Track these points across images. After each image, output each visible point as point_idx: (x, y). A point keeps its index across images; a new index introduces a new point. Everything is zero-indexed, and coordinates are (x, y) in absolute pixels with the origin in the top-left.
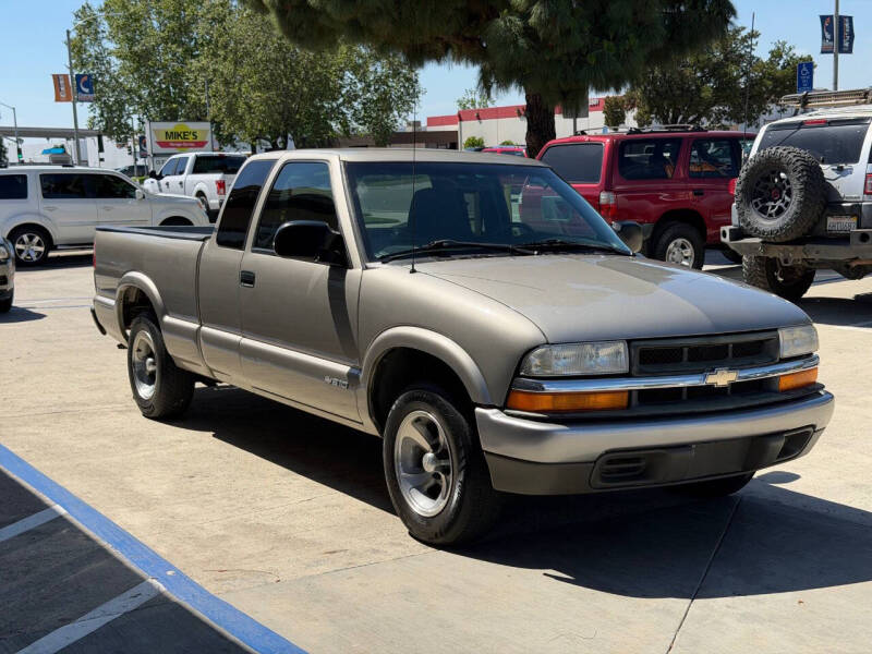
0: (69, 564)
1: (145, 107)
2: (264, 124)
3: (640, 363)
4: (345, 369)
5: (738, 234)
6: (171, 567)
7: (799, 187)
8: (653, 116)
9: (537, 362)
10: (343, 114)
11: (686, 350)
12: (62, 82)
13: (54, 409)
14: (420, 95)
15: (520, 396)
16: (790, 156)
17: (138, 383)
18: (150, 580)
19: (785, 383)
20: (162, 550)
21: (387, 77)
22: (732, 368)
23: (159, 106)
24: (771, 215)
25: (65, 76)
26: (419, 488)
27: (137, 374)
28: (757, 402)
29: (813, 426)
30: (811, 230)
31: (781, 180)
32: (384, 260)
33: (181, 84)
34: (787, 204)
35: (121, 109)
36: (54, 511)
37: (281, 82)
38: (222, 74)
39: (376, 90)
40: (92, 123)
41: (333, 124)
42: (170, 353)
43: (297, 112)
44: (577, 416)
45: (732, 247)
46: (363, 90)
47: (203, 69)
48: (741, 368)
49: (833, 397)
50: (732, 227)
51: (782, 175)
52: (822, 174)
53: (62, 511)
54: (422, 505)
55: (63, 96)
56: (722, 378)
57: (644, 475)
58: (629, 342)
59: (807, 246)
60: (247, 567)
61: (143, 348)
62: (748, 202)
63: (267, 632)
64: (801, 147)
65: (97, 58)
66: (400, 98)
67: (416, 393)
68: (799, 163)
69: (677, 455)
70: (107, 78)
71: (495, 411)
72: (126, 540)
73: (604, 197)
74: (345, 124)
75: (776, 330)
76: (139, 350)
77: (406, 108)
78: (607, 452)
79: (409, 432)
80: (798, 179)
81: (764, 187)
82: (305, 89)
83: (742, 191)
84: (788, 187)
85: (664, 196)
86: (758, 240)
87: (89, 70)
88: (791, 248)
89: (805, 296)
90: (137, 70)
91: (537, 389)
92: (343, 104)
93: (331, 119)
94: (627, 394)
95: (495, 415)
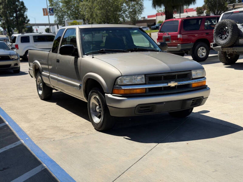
0: (3, 136)
1: (69, 17)
2: (101, 20)
3: (149, 80)
4: (78, 84)
5: (215, 45)
6: (28, 137)
7: (231, 31)
8: (211, 12)
9: (119, 81)
10: (123, 16)
11: (163, 77)
12: (45, 10)
13: (18, 98)
14: (144, 9)
15: (115, 90)
16: (228, 22)
17: (39, 90)
18: (21, 140)
19: (194, 85)
20: (28, 133)
21: (135, 4)
22: (176, 81)
23: (73, 16)
24: (223, 39)
25: (46, 9)
26: (96, 116)
27: (39, 88)
28: (184, 91)
29: (203, 97)
30: (235, 43)
31: (226, 29)
32: (87, 55)
33: (79, 9)
34: (228, 36)
35: (63, 17)
36: (5, 123)
37: (105, 7)
38: (89, 6)
39: (132, 9)
40: (55, 21)
41: (120, 19)
42: (45, 82)
43: (110, 16)
44: (130, 95)
45: (214, 49)
46: (128, 8)
47: (84, 5)
48: (179, 81)
49: (210, 89)
50: (214, 43)
51: (226, 28)
52: (238, 27)
53: (7, 123)
54: (96, 120)
55: (45, 14)
56: (172, 84)
57: (151, 111)
58: (145, 75)
59: (234, 48)
60: (47, 137)
61: (40, 81)
62: (217, 36)
63: (43, 152)
64: (231, 19)
65: (56, 3)
66: (139, 10)
67: (94, 91)
68: (230, 24)
69: (158, 105)
70: (59, 8)
71: (110, 94)
72: (20, 130)
73: (179, 36)
74: (123, 19)
75: (191, 71)
76: (39, 82)
77: (140, 13)
78: (139, 105)
79: (93, 101)
80: (230, 28)
81: (221, 31)
82: (112, 9)
83: (215, 33)
84: (228, 31)
85: (196, 35)
86: (220, 47)
87: (54, 7)
88: (229, 48)
89: (236, 62)
90: (67, 6)
91: (119, 88)
92: (123, 13)
93: (120, 17)
94: (145, 89)
95: (110, 96)
